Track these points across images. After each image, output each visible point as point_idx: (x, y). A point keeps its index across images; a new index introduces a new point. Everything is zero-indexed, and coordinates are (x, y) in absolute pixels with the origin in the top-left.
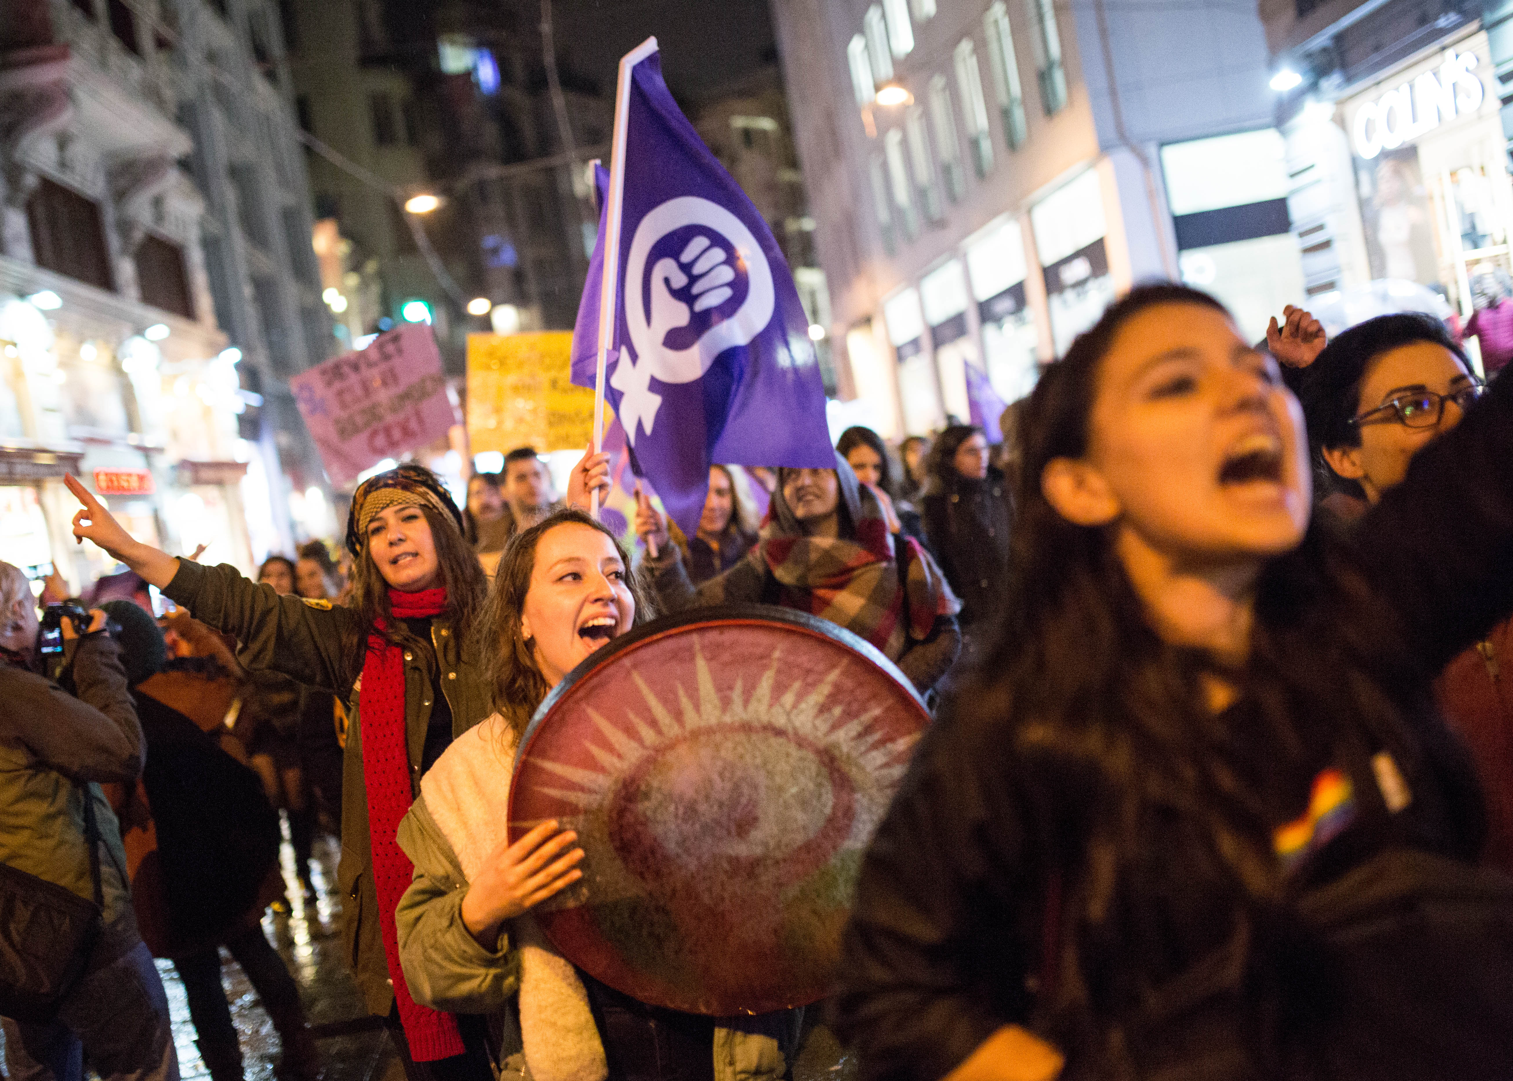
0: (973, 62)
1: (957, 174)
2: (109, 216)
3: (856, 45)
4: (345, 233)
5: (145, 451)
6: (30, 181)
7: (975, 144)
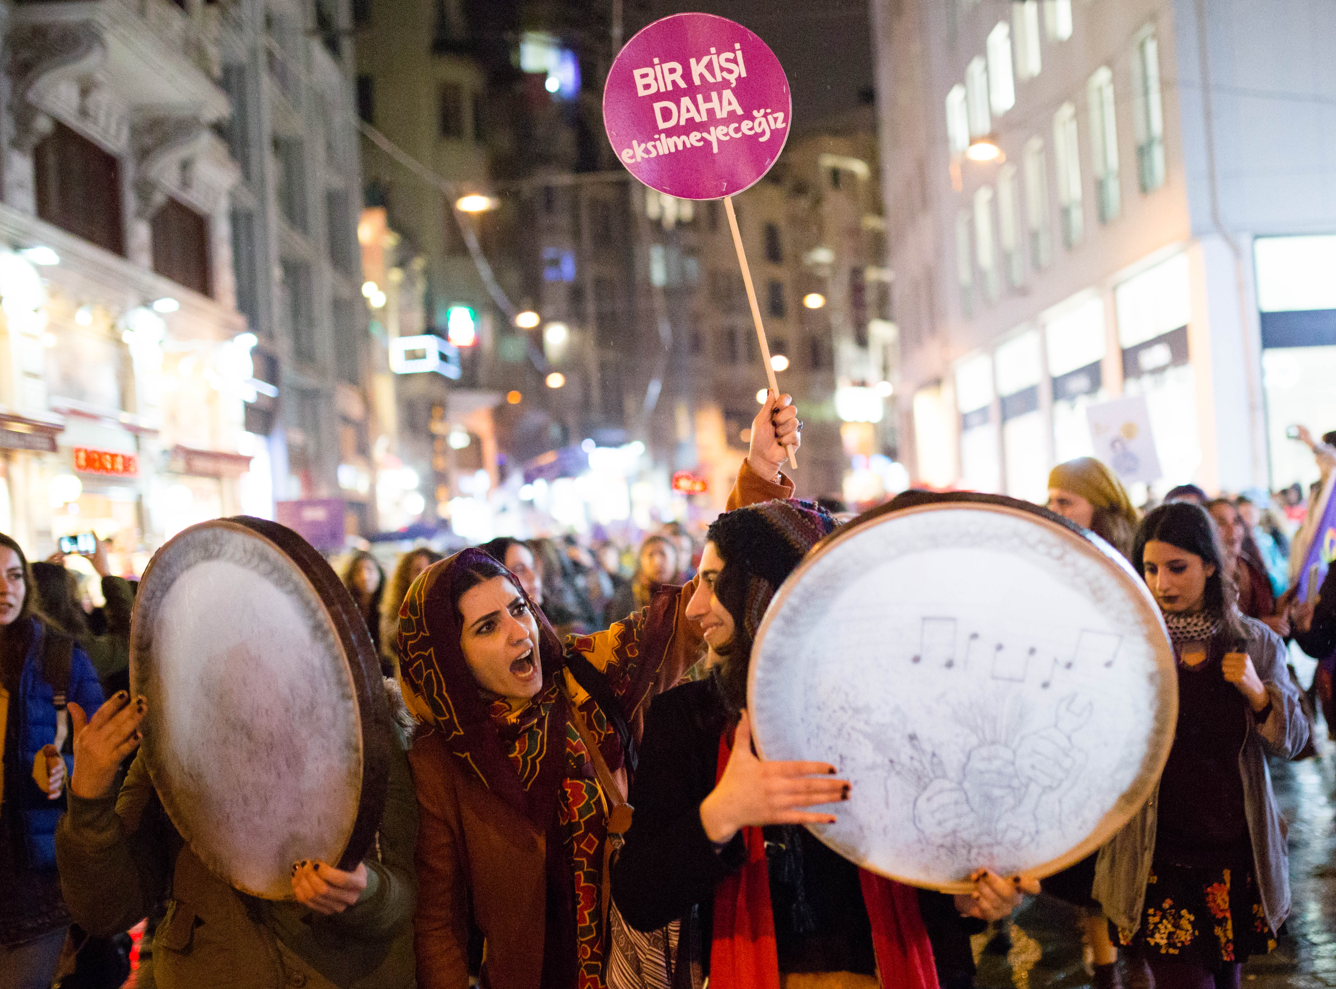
0: (1072, 127)
1: (1044, 242)
2: (129, 173)
3: (955, 96)
4: (394, 224)
5: (136, 431)
6: (43, 125)
7: (1065, 212)
